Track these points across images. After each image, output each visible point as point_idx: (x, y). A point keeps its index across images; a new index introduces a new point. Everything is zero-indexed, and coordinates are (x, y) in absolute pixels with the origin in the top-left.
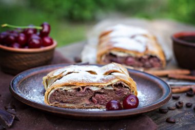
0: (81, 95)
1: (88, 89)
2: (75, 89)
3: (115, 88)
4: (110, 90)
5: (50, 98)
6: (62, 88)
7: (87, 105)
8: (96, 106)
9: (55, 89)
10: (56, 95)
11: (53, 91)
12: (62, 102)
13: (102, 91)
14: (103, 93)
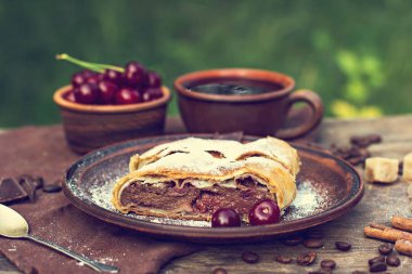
0: (176, 194)
1: (189, 185)
2: (166, 183)
3: (240, 186)
4: (230, 190)
5: (122, 195)
6: (143, 179)
7: (187, 213)
8: (204, 216)
9: (131, 181)
10: (133, 190)
11: (127, 184)
12: (142, 204)
13: (215, 190)
14: (217, 194)
